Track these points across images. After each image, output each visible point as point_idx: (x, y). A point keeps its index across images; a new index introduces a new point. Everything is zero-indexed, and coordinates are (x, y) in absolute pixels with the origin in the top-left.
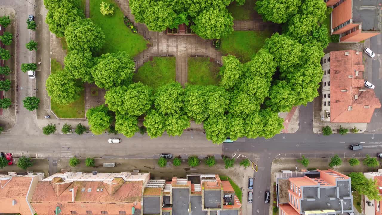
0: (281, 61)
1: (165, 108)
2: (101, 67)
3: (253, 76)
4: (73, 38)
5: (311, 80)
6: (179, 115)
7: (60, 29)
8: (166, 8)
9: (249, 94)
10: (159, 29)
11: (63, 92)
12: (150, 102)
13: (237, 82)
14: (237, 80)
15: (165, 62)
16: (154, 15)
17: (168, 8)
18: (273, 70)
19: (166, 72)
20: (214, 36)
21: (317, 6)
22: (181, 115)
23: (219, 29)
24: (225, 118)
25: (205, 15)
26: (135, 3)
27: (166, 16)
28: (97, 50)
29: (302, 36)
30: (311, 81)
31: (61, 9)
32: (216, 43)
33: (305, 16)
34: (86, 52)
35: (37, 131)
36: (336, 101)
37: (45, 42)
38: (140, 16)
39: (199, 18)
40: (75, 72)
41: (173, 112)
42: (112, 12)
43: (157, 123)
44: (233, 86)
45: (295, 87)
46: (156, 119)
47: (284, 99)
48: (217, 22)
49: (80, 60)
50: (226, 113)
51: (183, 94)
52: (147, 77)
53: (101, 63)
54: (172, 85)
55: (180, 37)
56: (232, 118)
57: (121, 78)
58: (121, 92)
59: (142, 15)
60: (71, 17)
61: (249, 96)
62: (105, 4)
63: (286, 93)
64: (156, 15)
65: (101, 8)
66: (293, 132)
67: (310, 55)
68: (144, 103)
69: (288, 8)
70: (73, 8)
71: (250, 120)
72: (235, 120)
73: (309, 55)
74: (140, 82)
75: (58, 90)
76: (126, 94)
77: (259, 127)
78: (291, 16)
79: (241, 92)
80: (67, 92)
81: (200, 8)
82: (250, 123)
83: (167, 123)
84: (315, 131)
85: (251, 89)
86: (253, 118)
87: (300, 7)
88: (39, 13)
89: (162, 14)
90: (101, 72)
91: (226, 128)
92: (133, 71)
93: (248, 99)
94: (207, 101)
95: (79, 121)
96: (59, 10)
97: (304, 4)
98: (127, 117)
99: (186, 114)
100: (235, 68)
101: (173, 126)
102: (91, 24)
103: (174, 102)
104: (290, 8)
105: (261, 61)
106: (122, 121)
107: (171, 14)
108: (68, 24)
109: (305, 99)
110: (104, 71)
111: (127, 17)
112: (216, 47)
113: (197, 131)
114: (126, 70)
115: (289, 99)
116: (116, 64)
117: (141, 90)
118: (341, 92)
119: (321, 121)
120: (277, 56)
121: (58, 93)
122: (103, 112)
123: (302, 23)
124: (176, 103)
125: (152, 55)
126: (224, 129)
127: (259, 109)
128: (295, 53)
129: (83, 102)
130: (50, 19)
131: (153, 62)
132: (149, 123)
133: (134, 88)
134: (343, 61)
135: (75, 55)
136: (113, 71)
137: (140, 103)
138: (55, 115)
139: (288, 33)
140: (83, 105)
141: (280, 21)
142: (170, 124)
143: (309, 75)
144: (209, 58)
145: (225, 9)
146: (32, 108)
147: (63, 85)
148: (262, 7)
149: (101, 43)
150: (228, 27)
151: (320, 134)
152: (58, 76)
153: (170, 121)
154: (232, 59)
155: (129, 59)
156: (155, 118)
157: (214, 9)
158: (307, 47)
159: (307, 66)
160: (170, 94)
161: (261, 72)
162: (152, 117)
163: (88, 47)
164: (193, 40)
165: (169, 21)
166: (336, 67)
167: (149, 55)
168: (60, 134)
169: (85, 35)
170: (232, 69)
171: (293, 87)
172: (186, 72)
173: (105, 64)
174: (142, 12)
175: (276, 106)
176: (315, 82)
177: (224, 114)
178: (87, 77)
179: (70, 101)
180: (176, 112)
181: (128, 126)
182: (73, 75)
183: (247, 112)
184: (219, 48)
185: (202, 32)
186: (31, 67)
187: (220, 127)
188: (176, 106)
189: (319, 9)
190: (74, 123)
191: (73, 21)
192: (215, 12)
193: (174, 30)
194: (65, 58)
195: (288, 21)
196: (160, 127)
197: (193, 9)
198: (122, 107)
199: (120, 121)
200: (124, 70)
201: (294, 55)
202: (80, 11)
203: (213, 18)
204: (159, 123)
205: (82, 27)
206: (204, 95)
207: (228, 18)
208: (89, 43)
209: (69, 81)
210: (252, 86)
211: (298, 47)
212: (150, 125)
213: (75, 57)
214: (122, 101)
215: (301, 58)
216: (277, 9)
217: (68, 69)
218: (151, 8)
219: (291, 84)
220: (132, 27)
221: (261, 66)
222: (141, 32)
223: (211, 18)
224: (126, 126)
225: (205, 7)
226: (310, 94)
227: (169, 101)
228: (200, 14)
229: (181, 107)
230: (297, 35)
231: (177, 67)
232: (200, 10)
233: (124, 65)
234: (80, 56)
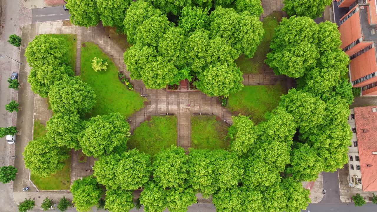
0: (302, 121)
1: (166, 182)
2: (90, 133)
3: (271, 140)
4: (57, 100)
5: (340, 143)
6: (183, 189)
7: (44, 89)
8: (166, 63)
9: (267, 162)
10: (158, 87)
11: (43, 163)
12: (148, 174)
13: (252, 147)
14: (251, 145)
15: (165, 122)
16: (153, 72)
17: (169, 63)
18: (294, 132)
19: (167, 134)
20: (221, 94)
21: (338, 58)
22: (186, 189)
23: (227, 86)
24: (239, 191)
25: (212, 71)
26: (131, 59)
27: (167, 72)
28: (86, 111)
29: (324, 93)
30: (340, 145)
31: (45, 66)
32: (222, 100)
33: (325, 70)
34: (72, 114)
35: (12, 207)
36: (368, 165)
37: (28, 102)
38: (136, 73)
39: (205, 75)
40: (58, 139)
41: (176, 186)
42: (105, 68)
43: (157, 200)
44: (247, 152)
45: (321, 152)
46: (156, 195)
47: (309, 166)
48: (225, 78)
49: (65, 125)
50: (240, 184)
51: (188, 162)
52: (144, 139)
53: (90, 129)
54: (174, 151)
55: (182, 93)
56: (247, 191)
57: (113, 146)
58: (113, 163)
59: (138, 72)
60: (57, 75)
61: (267, 164)
62: (97, 59)
63: (312, 159)
64: (155, 72)
65: (93, 64)
66: (318, 201)
67: (337, 114)
68: (141, 176)
69: (305, 61)
70: (60, 64)
71: (270, 194)
72: (252, 194)
73: (335, 114)
74: (135, 148)
75: (36, 161)
76: (119, 165)
77: (282, 203)
78: (309, 69)
79: (258, 160)
80: (48, 163)
81: (205, 63)
82: (270, 197)
83: (168, 199)
84: (343, 199)
85: (269, 156)
86: (273, 192)
87: (318, 60)
88: (23, 71)
89: (161, 70)
90: (90, 139)
91: (241, 204)
92: (128, 136)
93: (267, 169)
94: (216, 171)
95: (64, 193)
96: (43, 68)
97: (323, 56)
98: (119, 193)
99: (191, 186)
100: (249, 132)
101: (176, 204)
102: (80, 83)
103: (177, 174)
104: (308, 61)
105: (281, 122)
106: (113, 197)
107: (172, 71)
108: (53, 82)
109: (334, 166)
110: (93, 139)
111: (121, 73)
112: (223, 103)
113: (203, 202)
114: (119, 135)
115: (316, 167)
116: (107, 129)
117: (136, 160)
118: (372, 154)
119: (348, 187)
120: (297, 116)
121: (37, 165)
122: (91, 186)
123: (323, 77)
124: (179, 175)
125: (149, 114)
126: (238, 206)
127: (280, 180)
128: (319, 112)
129: (69, 171)
130: (32, 77)
131: (151, 121)
132: (146, 201)
133: (129, 156)
134: (371, 119)
135: (59, 119)
136: (104, 137)
137: (136, 176)
138: (35, 187)
139: (306, 88)
140: (69, 174)
141: (297, 76)
142: (172, 200)
143: (338, 138)
144: (215, 116)
145: (233, 63)
146: (8, 180)
147: (43, 155)
148: (274, 60)
149: (92, 103)
150: (237, 83)
151: (349, 203)
152: (39, 144)
153: (172, 198)
154: (245, 120)
155: (123, 122)
156: (154, 194)
157: (222, 64)
158: (332, 105)
159: (333, 127)
160: (172, 163)
161: (280, 135)
162: (150, 193)
163: (75, 108)
164: (196, 97)
165: (170, 78)
166: (363, 125)
167: (146, 114)
168: (40, 210)
169: (72, 96)
170: (245, 133)
171: (319, 151)
172: (189, 132)
173: (94, 129)
174: (138, 69)
175: (299, 174)
176: (344, 146)
177: (238, 186)
178: (73, 144)
179: (52, 173)
180: (179, 186)
181: (121, 204)
182: (56, 142)
183: (267, 184)
184: (226, 105)
185: (208, 89)
186: (9, 131)
187: (235, 204)
188: (179, 178)
189: (341, 62)
190: (57, 196)
191: (59, 80)
192: (223, 67)
193: (175, 87)
194: (47, 122)
195: (305, 75)
196: (160, 205)
197: (197, 64)
198: (114, 181)
199: (111, 197)
200: (116, 135)
201: (318, 114)
202: (69, 68)
203: (221, 74)
204: (159, 200)
205: (68, 87)
206: (212, 163)
207: (237, 73)
208: (76, 105)
209: (51, 149)
210: (271, 153)
211: (322, 105)
212: (148, 202)
213: (58, 122)
214: (114, 173)
215: (325, 118)
216: (294, 62)
217: (50, 136)
218: (149, 64)
219: (316, 148)
220: (128, 84)
221: (281, 128)
222: (138, 89)
223: (218, 74)
224: (119, 204)
225: (211, 62)
226: (341, 160)
227: (171, 173)
228: (205, 69)
229: (186, 178)
230: (318, 91)
231: (178, 128)
232: (205, 65)
233: (117, 129)
234: (65, 119)
